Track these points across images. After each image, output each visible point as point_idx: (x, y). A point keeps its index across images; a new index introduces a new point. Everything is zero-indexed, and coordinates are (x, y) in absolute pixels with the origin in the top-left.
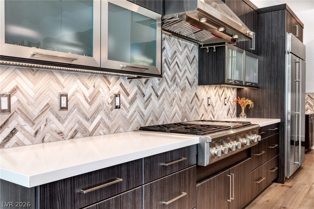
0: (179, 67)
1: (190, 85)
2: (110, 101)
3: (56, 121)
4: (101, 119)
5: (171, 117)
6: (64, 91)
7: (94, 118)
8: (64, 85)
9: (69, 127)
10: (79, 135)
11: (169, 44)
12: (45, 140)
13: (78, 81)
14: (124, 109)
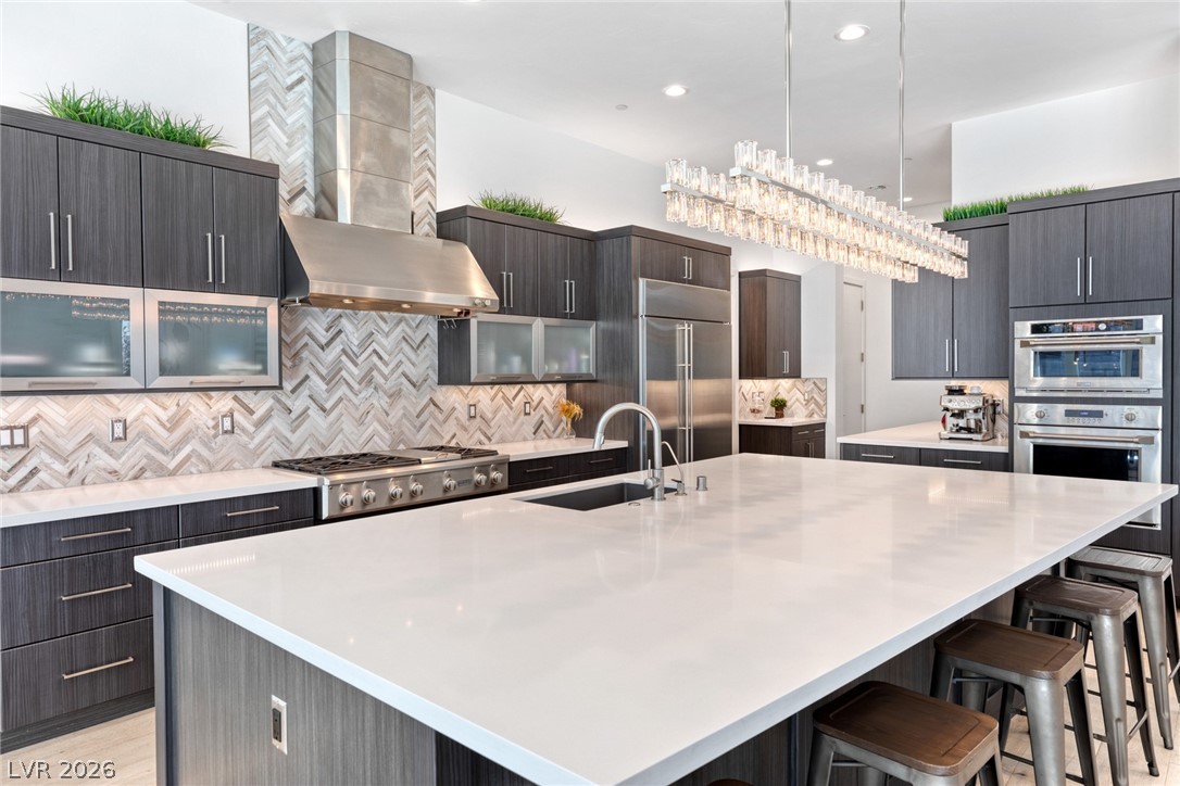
0: (381, 358)
1: (414, 386)
2: (211, 423)
3: (106, 456)
4: (193, 451)
5: (361, 442)
6: (121, 415)
7: (179, 450)
9: (133, 461)
10: (147, 474)
11: (353, 323)
12: (86, 481)
13: (147, 400)
14: (242, 434)
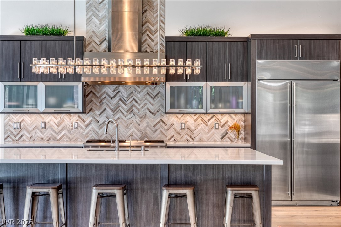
0: (137, 102)
1: (152, 113)
2: (71, 125)
3: (40, 133)
4: (65, 133)
5: (127, 135)
6: (44, 120)
7: (61, 133)
8: (44, 118)
9: (47, 136)
10: (51, 140)
11: (124, 88)
12: (35, 140)
13: (51, 116)
14: (81, 129)
